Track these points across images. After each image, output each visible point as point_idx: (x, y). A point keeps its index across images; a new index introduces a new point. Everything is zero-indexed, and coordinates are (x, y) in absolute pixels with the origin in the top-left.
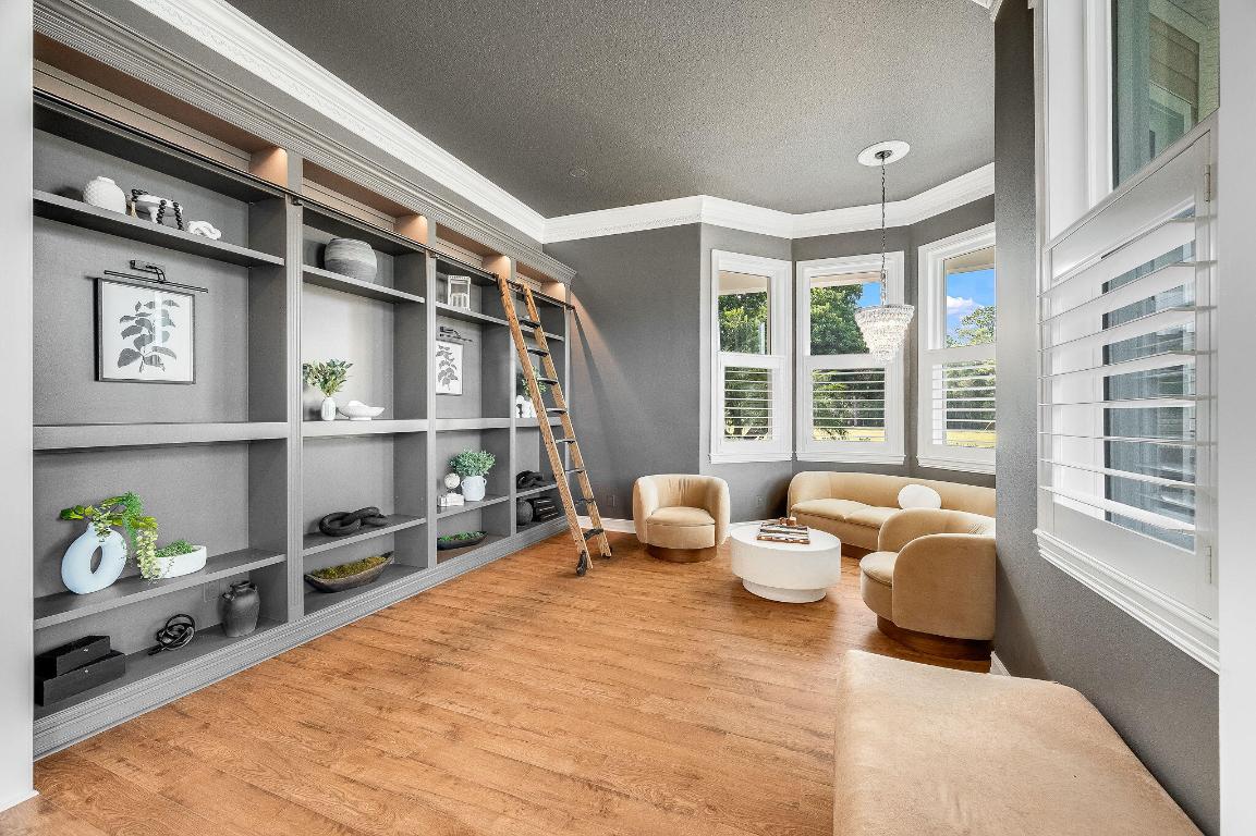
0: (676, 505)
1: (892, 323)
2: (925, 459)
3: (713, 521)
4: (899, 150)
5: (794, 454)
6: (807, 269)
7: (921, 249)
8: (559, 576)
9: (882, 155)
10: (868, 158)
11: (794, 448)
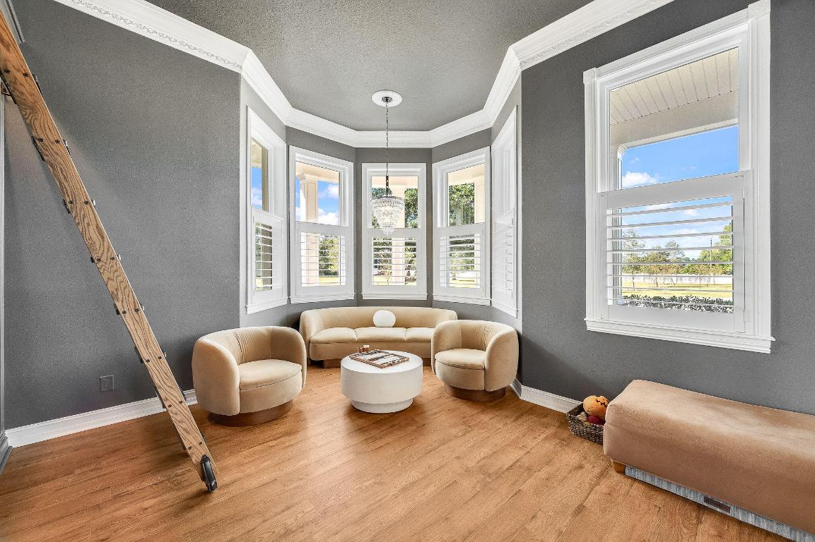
2: (367, 294)
4: (398, 100)
5: (289, 300)
6: (300, 154)
9: (387, 99)
10: (377, 98)
11: (289, 295)
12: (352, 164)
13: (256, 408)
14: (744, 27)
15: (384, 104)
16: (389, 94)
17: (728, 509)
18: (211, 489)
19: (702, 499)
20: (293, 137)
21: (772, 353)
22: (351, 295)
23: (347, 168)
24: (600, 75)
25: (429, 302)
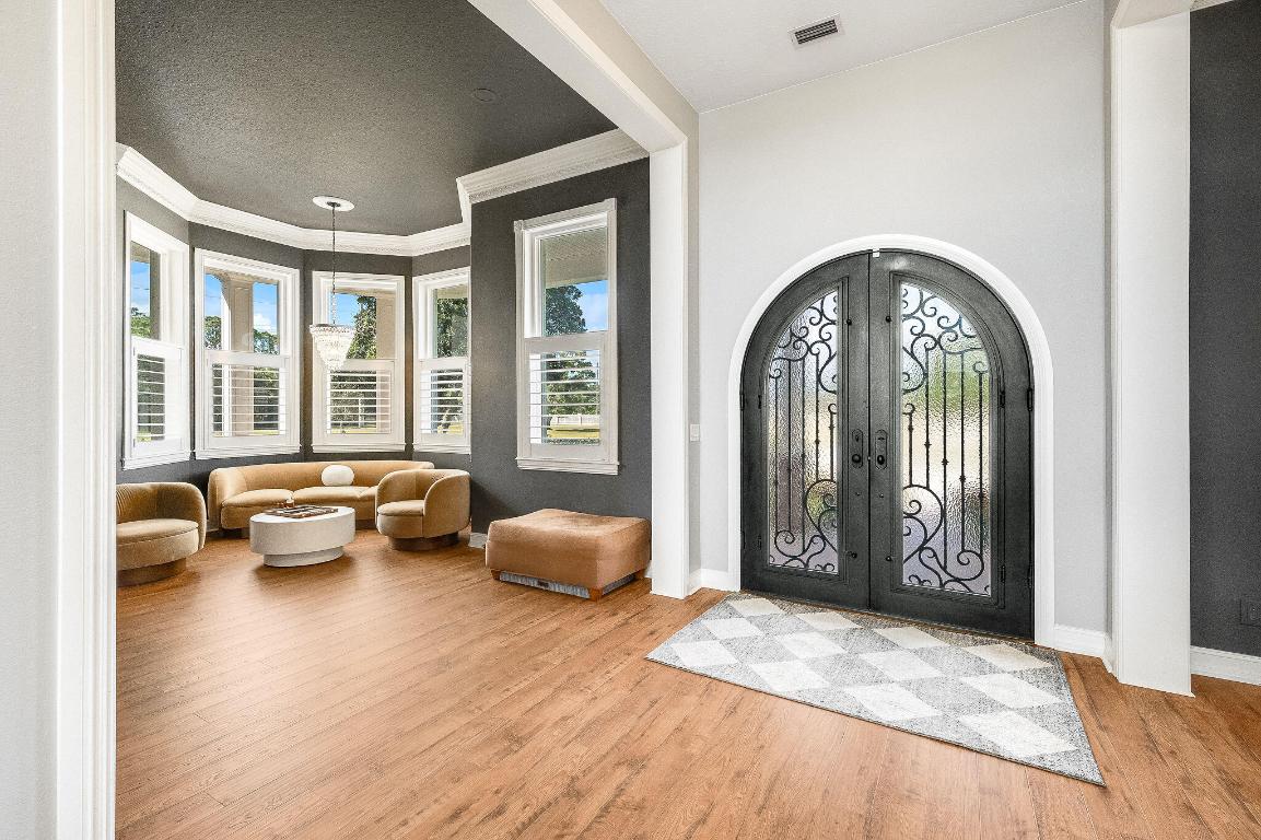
2: (319, 446)
3: (197, 525)
4: (346, 206)
5: (194, 456)
6: (208, 259)
7: (316, 274)
9: (333, 205)
10: (320, 201)
11: (193, 445)
12: (297, 271)
15: (330, 208)
16: (336, 201)
17: (546, 585)
19: (536, 583)
20: (199, 236)
21: (619, 474)
23: (289, 277)
24: (526, 228)
25: (408, 454)
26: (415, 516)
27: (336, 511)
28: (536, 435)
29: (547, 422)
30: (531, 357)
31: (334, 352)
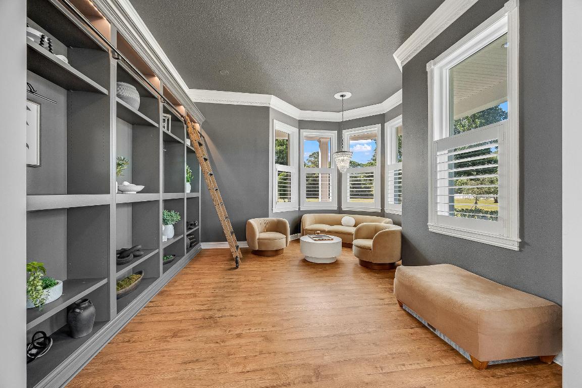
0: (267, 231)
1: (345, 158)
2: (344, 207)
3: (285, 236)
4: (348, 95)
5: (299, 208)
6: (305, 133)
7: (344, 131)
8: (226, 270)
9: (342, 96)
10: (337, 96)
11: (299, 205)
12: (337, 132)
13: (263, 249)
14: (505, 19)
15: (341, 98)
16: (343, 93)
18: (237, 267)
20: (302, 124)
21: (520, 251)
22: (335, 207)
23: (334, 134)
24: (435, 64)
25: (382, 214)
26: (367, 249)
27: (332, 239)
28: (442, 209)
29: (452, 200)
30: (438, 154)
31: (342, 164)
